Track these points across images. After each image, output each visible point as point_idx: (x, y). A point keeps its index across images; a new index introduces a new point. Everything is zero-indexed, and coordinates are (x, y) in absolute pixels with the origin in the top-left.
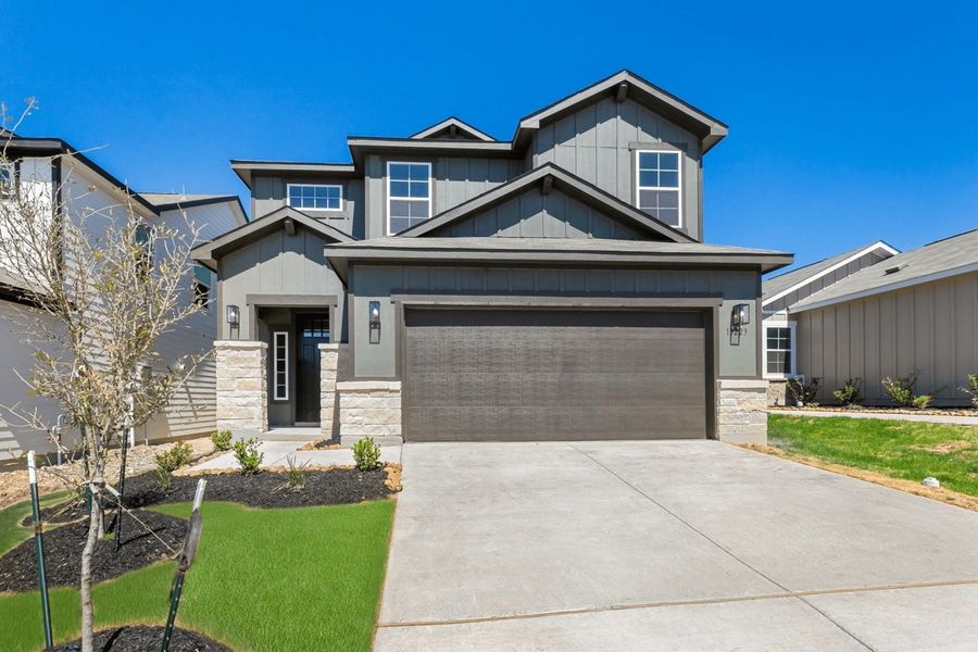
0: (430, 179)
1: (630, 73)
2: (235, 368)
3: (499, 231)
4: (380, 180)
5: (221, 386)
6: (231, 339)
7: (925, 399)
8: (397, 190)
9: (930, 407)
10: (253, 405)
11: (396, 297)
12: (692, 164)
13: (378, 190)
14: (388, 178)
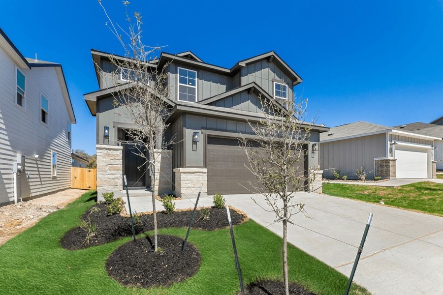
0: (196, 78)
1: (275, 53)
2: (108, 159)
3: (234, 106)
4: (174, 75)
5: (99, 169)
6: (104, 144)
7: (346, 177)
8: (182, 81)
9: (347, 179)
10: (118, 178)
11: (203, 131)
12: (291, 91)
13: (174, 79)
14: (178, 74)
